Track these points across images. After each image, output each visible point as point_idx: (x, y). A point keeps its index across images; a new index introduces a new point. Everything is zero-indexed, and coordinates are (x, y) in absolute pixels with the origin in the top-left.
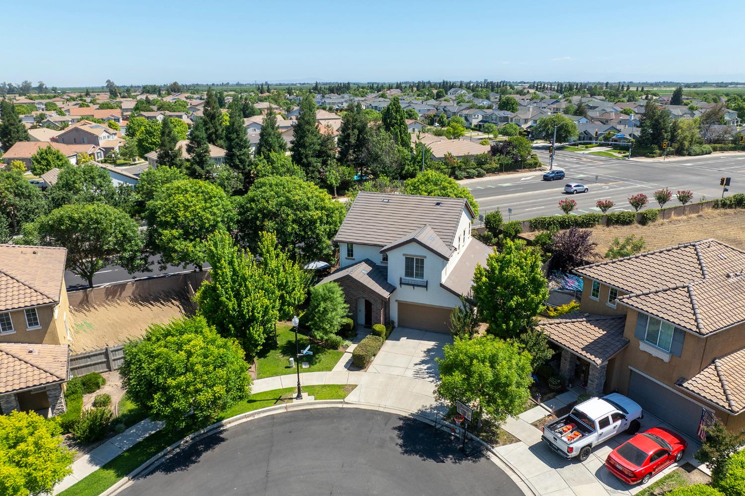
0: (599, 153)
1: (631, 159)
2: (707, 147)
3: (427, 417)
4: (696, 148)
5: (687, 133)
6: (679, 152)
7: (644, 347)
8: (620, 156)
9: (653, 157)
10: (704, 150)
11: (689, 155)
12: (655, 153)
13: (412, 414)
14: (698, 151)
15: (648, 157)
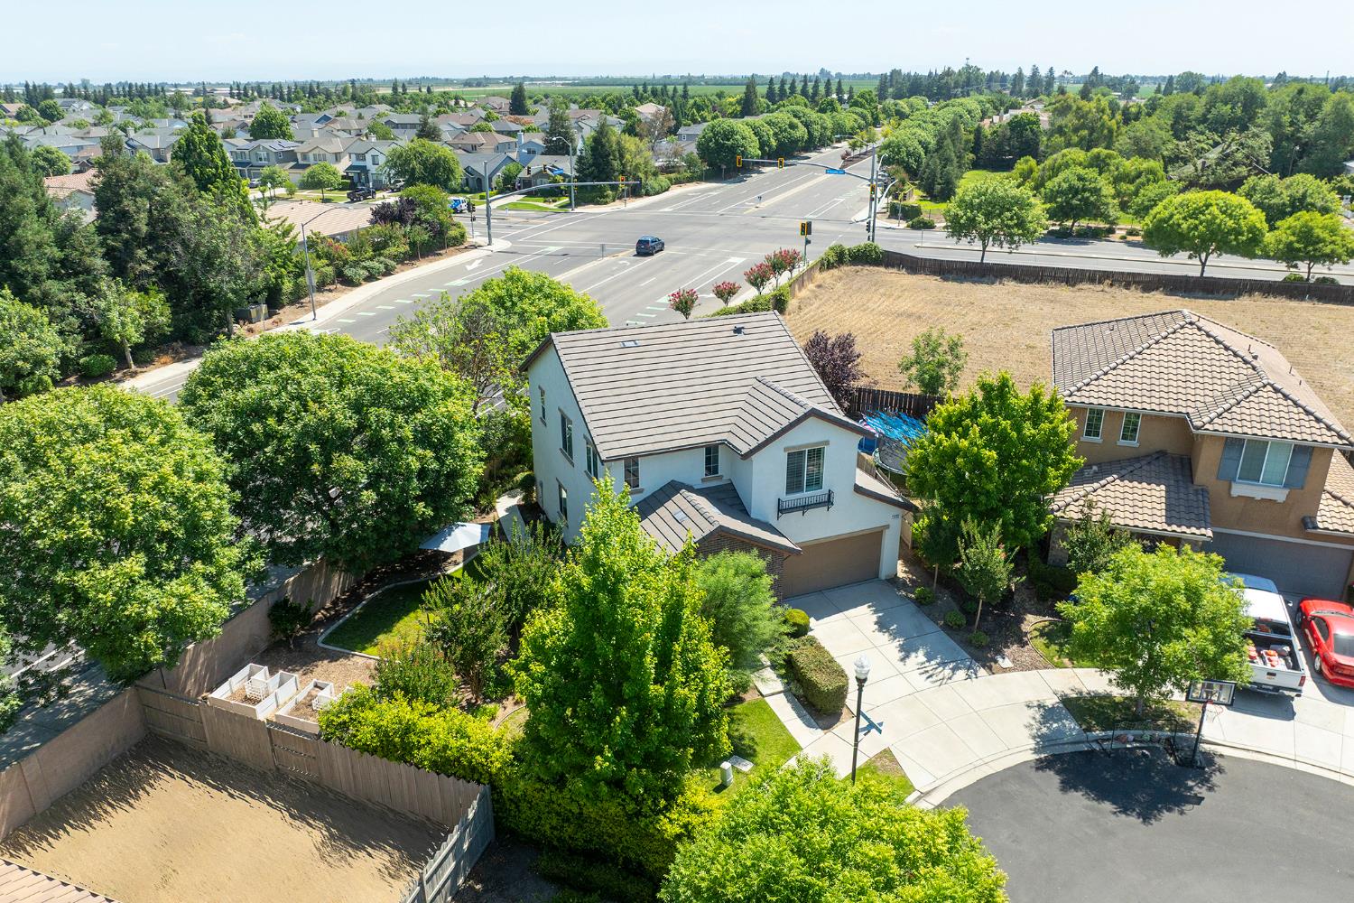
0: (514, 206)
1: (577, 210)
2: (663, 179)
3: (1061, 742)
4: (652, 182)
5: (639, 160)
6: (636, 192)
7: (1239, 489)
8: (552, 206)
9: (606, 203)
10: (663, 184)
11: (648, 194)
12: (607, 196)
13: (1036, 751)
14: (657, 188)
15: (598, 203)
